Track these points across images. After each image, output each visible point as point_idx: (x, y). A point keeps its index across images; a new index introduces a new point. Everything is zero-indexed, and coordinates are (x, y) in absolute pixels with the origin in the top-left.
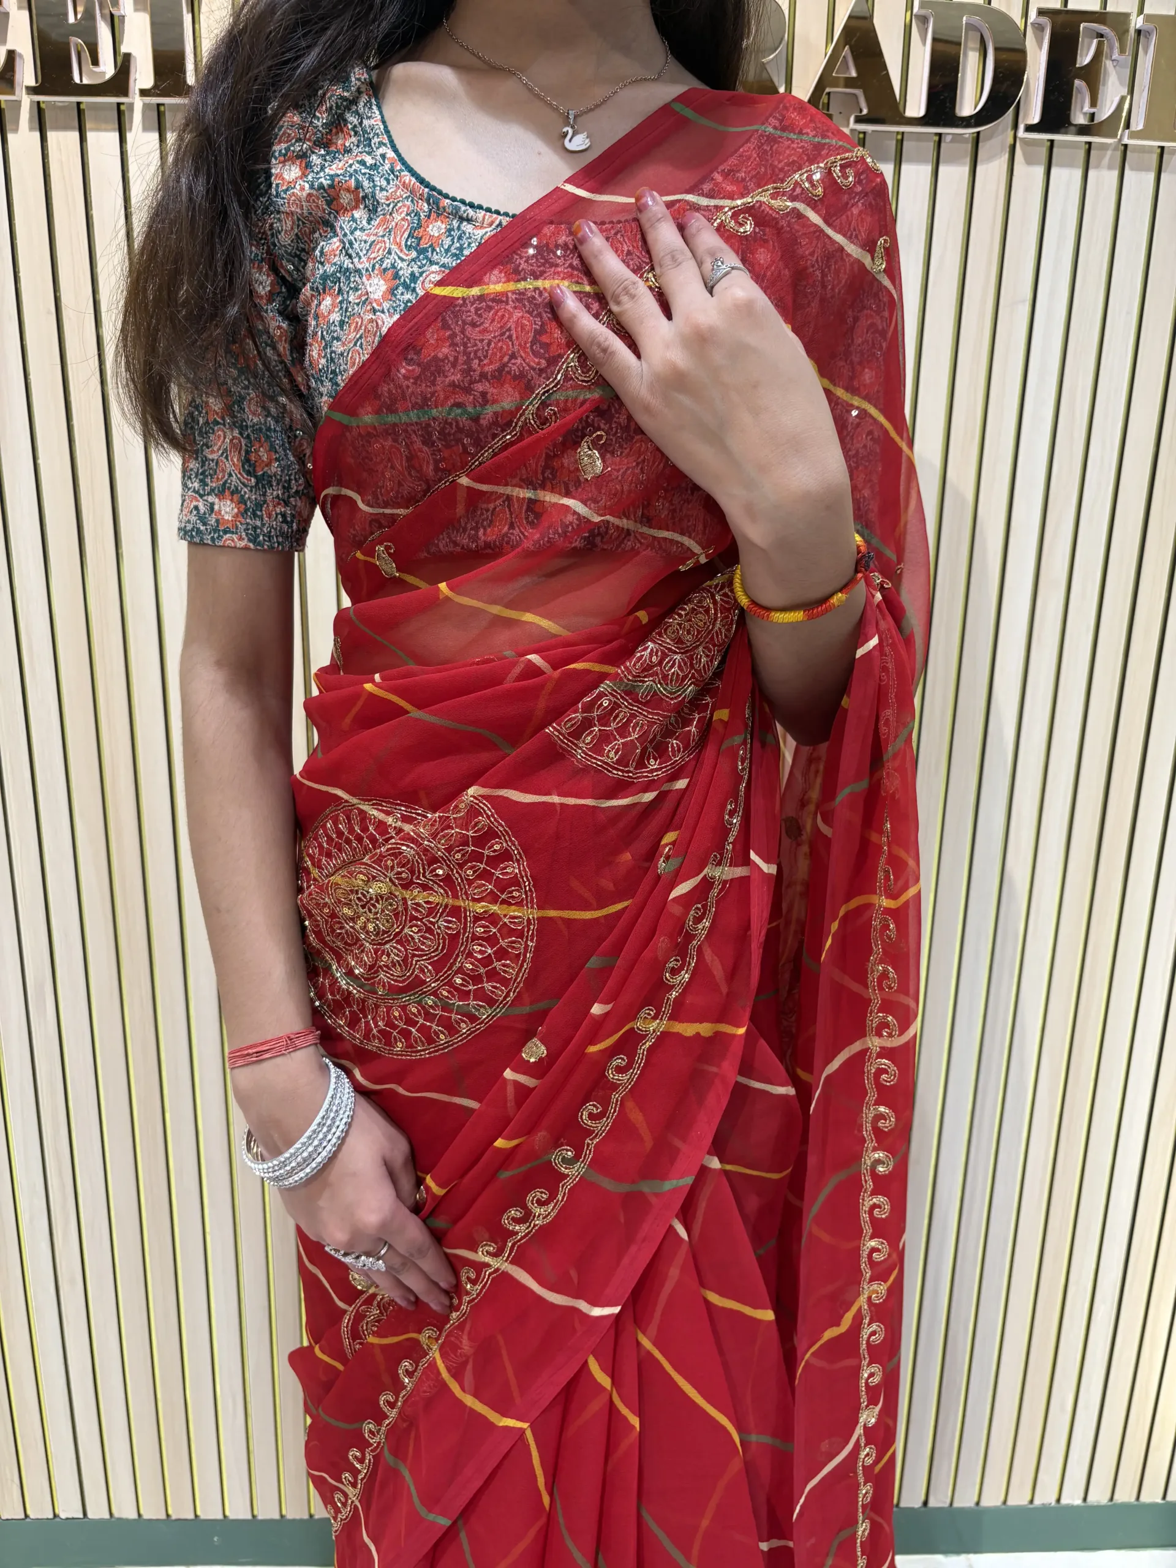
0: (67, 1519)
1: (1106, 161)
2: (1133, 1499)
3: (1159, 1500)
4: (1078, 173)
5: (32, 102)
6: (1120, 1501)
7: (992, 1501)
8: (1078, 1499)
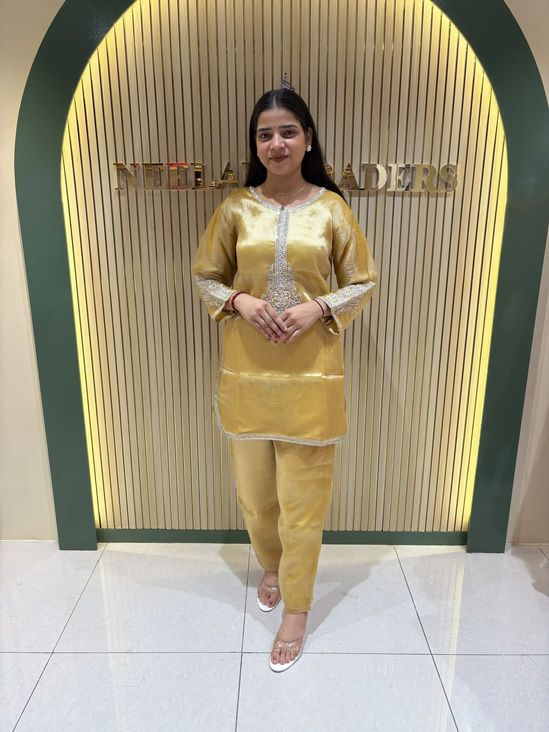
0: (161, 529)
1: (407, 195)
2: (438, 531)
3: (445, 531)
4: (401, 198)
6: (435, 531)
7: (400, 530)
8: (423, 530)
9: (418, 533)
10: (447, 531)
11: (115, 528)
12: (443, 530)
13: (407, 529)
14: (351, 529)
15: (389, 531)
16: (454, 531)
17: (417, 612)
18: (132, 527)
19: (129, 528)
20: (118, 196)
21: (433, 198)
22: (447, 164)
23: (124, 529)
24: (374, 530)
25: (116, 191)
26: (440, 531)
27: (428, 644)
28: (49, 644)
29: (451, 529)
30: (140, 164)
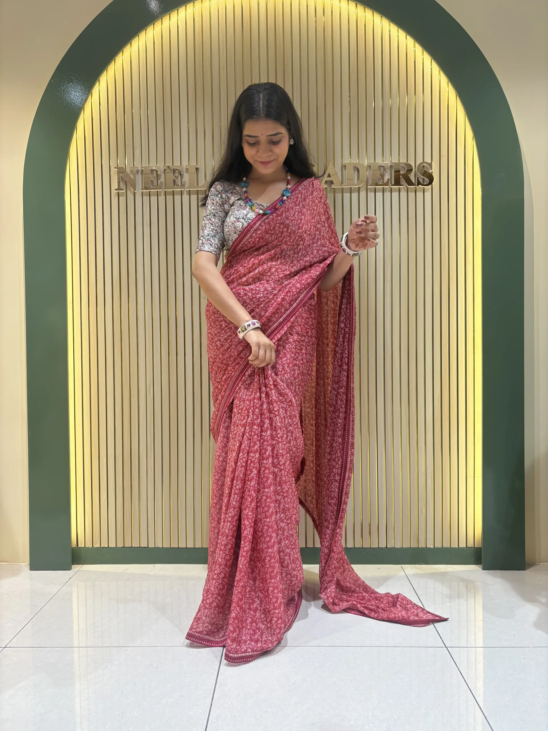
0: (143, 547)
1: (387, 191)
2: (449, 546)
3: (457, 547)
4: (382, 193)
6: (445, 547)
7: (406, 545)
8: (432, 546)
9: (426, 549)
10: (458, 547)
11: (92, 547)
12: (455, 545)
13: (414, 545)
15: (394, 547)
16: (467, 547)
18: (112, 545)
19: (108, 547)
20: (118, 197)
21: (413, 193)
22: (422, 160)
23: (102, 548)
24: (377, 546)
27: (442, 640)
29: (463, 545)
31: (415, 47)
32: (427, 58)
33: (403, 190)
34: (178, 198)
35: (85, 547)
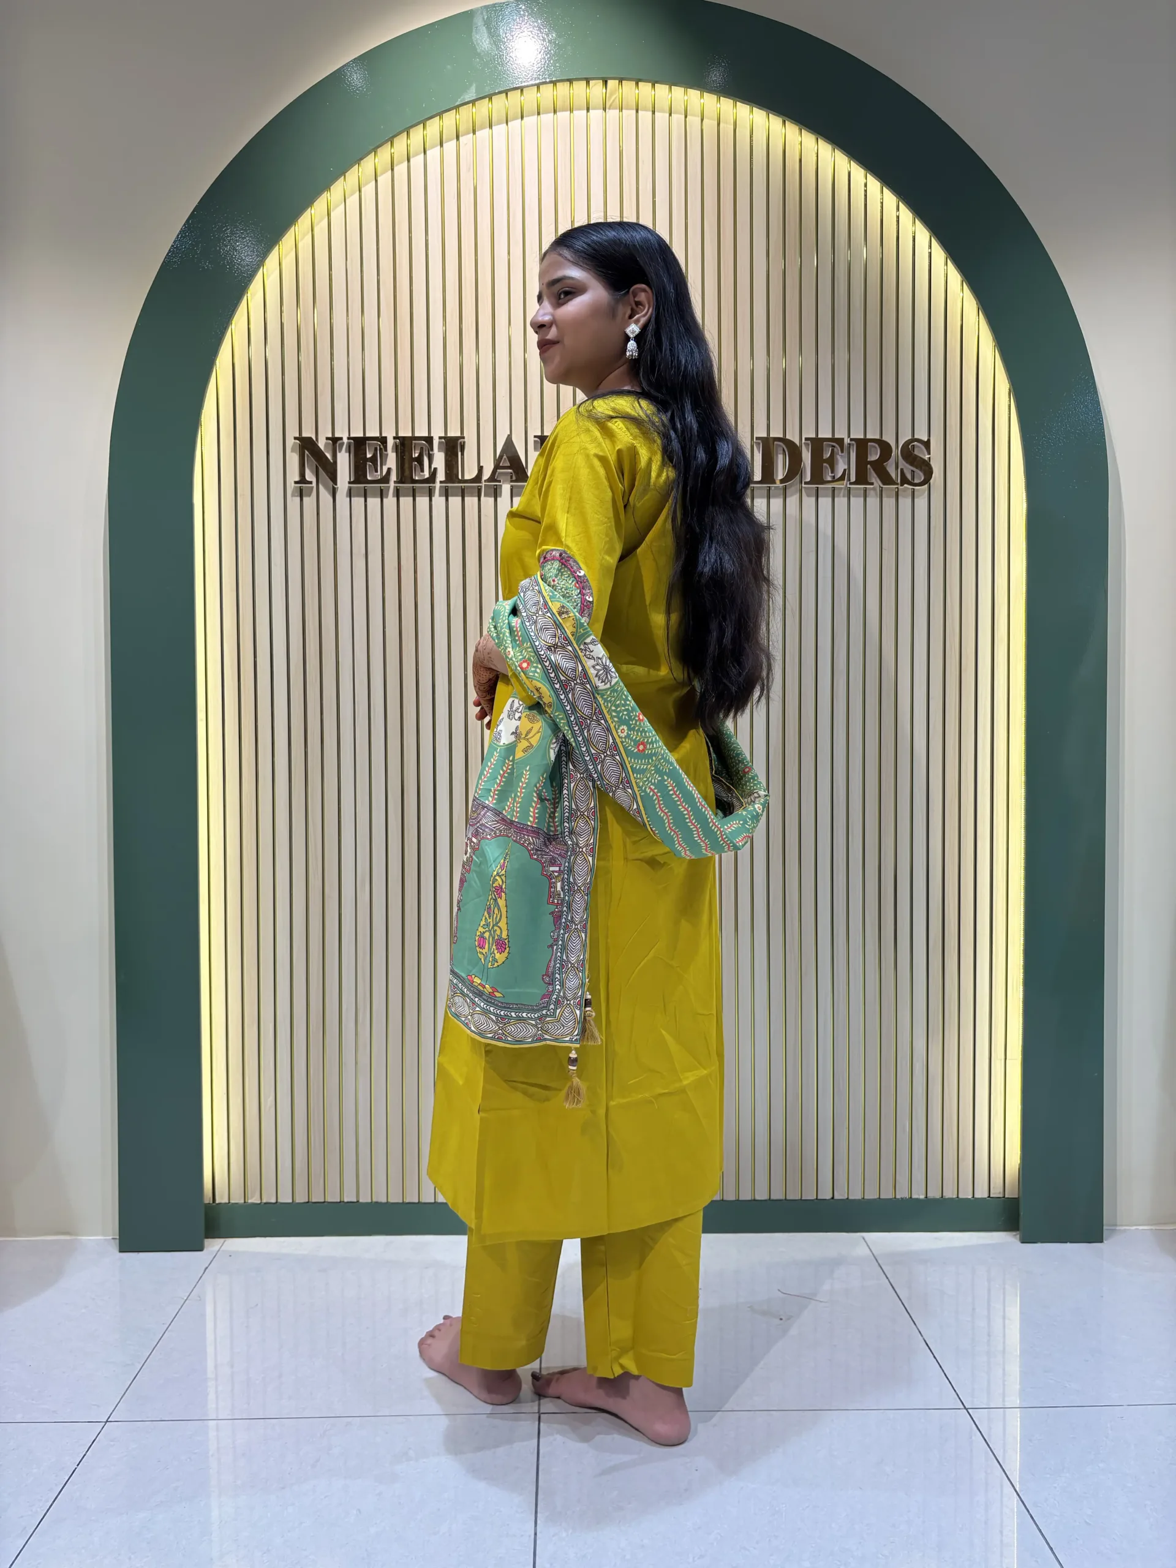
1: (842, 494)
2: (955, 1196)
3: (970, 1197)
4: (830, 499)
5: (394, 487)
6: (947, 1197)
7: (871, 1195)
8: (922, 1195)
10: (973, 1197)
11: (245, 1202)
12: (966, 1194)
13: (887, 1194)
14: (765, 1197)
15: (848, 1199)
16: (989, 1197)
17: (925, 1341)
18: (285, 1198)
19: (277, 1201)
20: (299, 498)
21: (891, 499)
22: (910, 438)
23: (265, 1203)
24: (815, 1197)
25: (296, 487)
26: (958, 1197)
27: (955, 1391)
28: (98, 1406)
29: (981, 1193)
30: (345, 440)
31: (898, 209)
32: (923, 235)
33: (872, 492)
34: (422, 501)
35: (229, 1203)
